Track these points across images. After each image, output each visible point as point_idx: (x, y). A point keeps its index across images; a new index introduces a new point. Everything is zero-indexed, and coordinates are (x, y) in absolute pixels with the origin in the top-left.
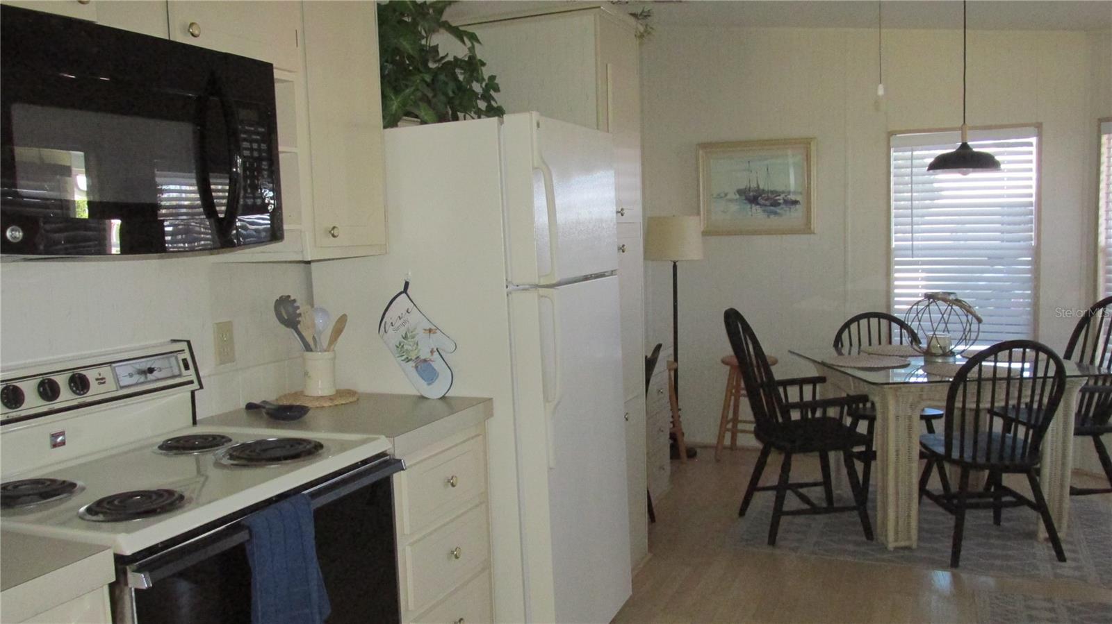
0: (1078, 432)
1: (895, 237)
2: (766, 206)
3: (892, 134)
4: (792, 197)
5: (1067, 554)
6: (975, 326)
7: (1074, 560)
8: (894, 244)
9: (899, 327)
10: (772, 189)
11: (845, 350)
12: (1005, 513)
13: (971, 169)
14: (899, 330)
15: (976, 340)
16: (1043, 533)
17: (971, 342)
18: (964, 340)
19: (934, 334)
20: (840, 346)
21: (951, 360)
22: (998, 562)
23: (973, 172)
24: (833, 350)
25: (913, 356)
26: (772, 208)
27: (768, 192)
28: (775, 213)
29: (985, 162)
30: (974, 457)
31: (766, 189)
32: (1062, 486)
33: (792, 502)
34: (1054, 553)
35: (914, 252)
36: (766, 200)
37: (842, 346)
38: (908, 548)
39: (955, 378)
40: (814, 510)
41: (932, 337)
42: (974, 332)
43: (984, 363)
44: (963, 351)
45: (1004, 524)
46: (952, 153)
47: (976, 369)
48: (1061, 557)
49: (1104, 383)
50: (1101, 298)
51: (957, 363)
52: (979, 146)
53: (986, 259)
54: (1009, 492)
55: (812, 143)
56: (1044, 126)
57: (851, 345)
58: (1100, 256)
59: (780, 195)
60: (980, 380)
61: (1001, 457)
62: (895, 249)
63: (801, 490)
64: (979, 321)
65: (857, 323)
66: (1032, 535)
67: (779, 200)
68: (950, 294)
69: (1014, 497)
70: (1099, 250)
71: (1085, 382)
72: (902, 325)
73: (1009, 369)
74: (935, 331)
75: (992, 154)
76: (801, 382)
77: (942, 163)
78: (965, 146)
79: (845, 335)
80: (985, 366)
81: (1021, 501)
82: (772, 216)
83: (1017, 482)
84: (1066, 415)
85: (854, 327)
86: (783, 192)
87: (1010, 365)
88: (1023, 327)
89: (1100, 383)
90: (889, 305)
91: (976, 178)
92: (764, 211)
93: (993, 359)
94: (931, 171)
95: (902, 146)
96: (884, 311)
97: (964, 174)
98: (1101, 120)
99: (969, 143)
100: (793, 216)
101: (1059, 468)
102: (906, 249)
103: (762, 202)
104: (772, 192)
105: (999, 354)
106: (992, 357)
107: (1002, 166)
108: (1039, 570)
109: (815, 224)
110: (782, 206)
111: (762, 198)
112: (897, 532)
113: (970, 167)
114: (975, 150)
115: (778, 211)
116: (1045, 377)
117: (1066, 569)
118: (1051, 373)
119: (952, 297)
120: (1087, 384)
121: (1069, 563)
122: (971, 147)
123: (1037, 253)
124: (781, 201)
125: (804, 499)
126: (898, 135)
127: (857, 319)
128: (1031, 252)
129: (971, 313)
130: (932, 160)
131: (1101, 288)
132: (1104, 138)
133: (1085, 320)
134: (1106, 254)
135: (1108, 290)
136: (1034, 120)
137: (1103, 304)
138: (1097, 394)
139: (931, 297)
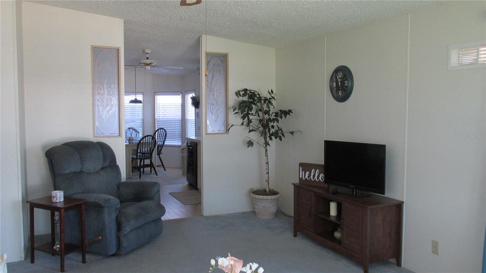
6: (138, 134)
13: (137, 103)
39: (138, 143)
41: (131, 137)
46: (134, 100)
48: (157, 174)
50: (156, 130)
60: (143, 142)
77: (132, 102)
78: (136, 99)
80: (144, 140)
84: (156, 150)
94: (130, 103)
98: (155, 93)
101: (155, 160)
106: (145, 138)
119: (133, 128)
128: (142, 120)
129: (137, 131)
130: (130, 101)
131: (156, 128)
132: (156, 96)
133: (155, 134)
134: (157, 120)
135: (157, 127)
136: (142, 92)
137: (158, 130)
138: (160, 147)
139: (129, 128)
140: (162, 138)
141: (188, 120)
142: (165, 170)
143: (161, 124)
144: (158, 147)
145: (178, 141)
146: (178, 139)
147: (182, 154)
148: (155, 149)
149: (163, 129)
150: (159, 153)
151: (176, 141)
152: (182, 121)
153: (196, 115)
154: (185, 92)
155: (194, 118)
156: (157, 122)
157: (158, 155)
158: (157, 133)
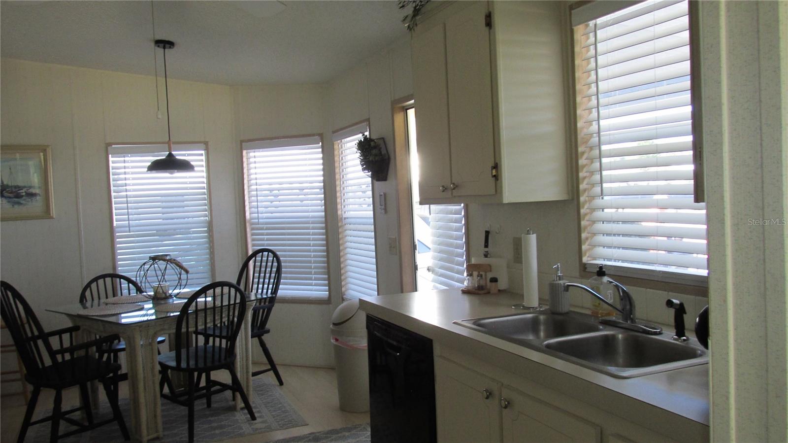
0: (252, 337)
1: (116, 218)
2: (10, 198)
3: (110, 144)
4: (33, 191)
5: (256, 415)
6: (184, 276)
7: (260, 417)
8: (115, 223)
9: (126, 282)
10: (16, 185)
11: (88, 304)
12: (214, 398)
13: (176, 171)
14: (127, 285)
15: (186, 285)
16: (241, 404)
17: (182, 287)
18: (180, 285)
19: (159, 284)
20: (85, 301)
21: (171, 301)
22: (217, 432)
23: (177, 172)
24: (79, 305)
25: (145, 301)
26: (16, 200)
27: (12, 186)
28: (19, 204)
29: (185, 166)
30: (196, 364)
31: (10, 184)
32: (247, 372)
33: (63, 427)
34: (249, 416)
35: (131, 228)
36: (10, 193)
37: (86, 301)
38: (157, 438)
39: (181, 312)
40: (83, 429)
41: (158, 287)
42: (184, 280)
43: (198, 300)
44: (178, 294)
45: (214, 405)
46: (163, 159)
47: (194, 304)
48: (253, 418)
49: (265, 303)
50: (250, 253)
51: (174, 302)
52: (180, 155)
53: (155, 232)
54: (216, 383)
55: (48, 149)
56: (209, 144)
57: (93, 300)
58: (248, 225)
59: (22, 189)
60: (197, 311)
61: (213, 361)
62: (119, 227)
63: (67, 416)
64: (187, 272)
65: (95, 283)
66: (233, 409)
67: (22, 193)
68: (167, 255)
69: (220, 386)
70: (247, 221)
71: (255, 304)
72: (129, 281)
73: (206, 301)
74: (160, 282)
75: (189, 161)
76: (60, 333)
77: (157, 166)
78: (170, 155)
79: (88, 293)
80: (200, 301)
81: (224, 387)
82: (16, 206)
83: (222, 376)
84: (246, 329)
85: (94, 285)
86: (25, 187)
87: (206, 299)
88: (205, 274)
89: (262, 304)
90: (114, 267)
91: (179, 176)
92: (9, 202)
93: (204, 296)
94: (149, 172)
95: (118, 153)
96: (111, 272)
97: (172, 173)
98: (242, 142)
99: (173, 153)
100: (36, 205)
101: (245, 361)
102: (124, 227)
103: (6, 194)
104: (16, 187)
105: (208, 292)
106: (203, 295)
107: (196, 169)
108: (243, 429)
109: (54, 212)
110: (24, 198)
111: (7, 192)
112: (148, 428)
113: (175, 169)
114: (178, 157)
115: (22, 202)
116: (235, 304)
117: (258, 424)
118: (238, 301)
119: (168, 258)
120: (256, 305)
121: (258, 420)
122: (175, 155)
123: (210, 225)
124: (24, 194)
125: (72, 422)
126: (113, 146)
127: (96, 279)
128: (207, 225)
129: (181, 267)
130: (149, 164)
131: (250, 246)
132: (244, 152)
133: (245, 266)
134: (252, 224)
135: (254, 245)
136: (202, 140)
137: (255, 254)
138: (261, 311)
139: (154, 259)
140: (267, 275)
141: (347, 221)
142: (281, 383)
143: (262, 234)
144: (256, 311)
145: (316, 285)
146: (316, 279)
147: (337, 340)
148: (243, 326)
149: (268, 251)
150: (259, 330)
151: (311, 285)
152: (326, 222)
153: (378, 204)
154: (334, 132)
155: (371, 214)
156: (253, 229)
157: (256, 340)
158: (251, 263)
